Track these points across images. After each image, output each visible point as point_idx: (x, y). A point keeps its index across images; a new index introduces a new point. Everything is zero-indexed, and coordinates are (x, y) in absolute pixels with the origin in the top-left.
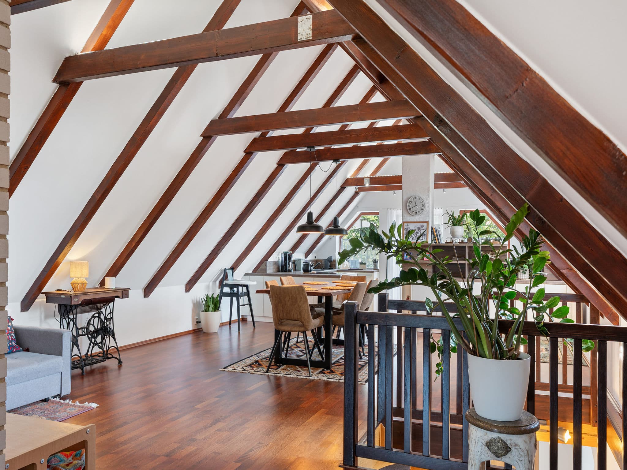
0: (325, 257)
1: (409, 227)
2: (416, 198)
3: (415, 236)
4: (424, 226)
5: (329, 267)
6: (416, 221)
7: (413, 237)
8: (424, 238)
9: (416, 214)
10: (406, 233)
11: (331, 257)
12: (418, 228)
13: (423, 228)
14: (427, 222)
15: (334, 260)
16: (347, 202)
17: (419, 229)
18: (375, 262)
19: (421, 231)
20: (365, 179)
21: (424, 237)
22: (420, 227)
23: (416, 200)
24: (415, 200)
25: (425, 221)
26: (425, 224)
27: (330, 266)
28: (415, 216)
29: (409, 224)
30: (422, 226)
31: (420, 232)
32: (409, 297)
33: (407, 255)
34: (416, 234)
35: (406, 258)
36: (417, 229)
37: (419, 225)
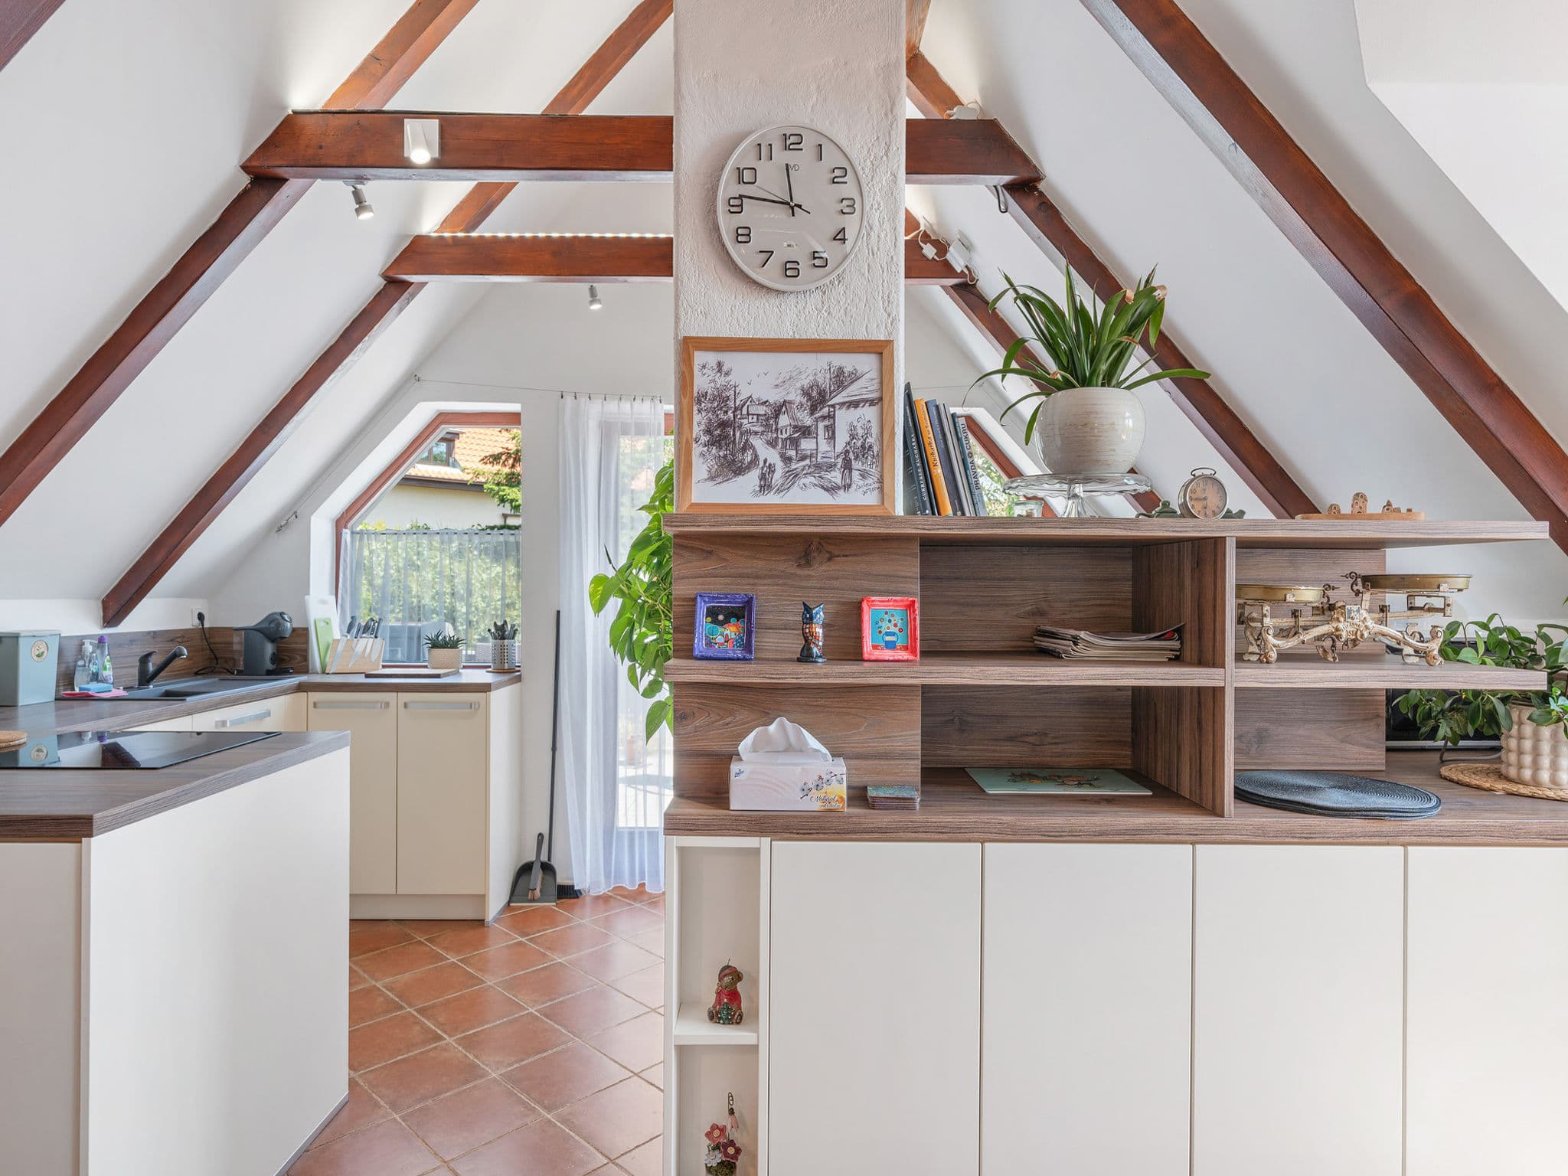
0: (251, 618)
1: (733, 379)
2: (791, 141)
3: (787, 460)
4: (855, 377)
5: (269, 666)
6: (787, 333)
7: (771, 469)
8: (856, 474)
9: (790, 270)
10: (708, 431)
11: (282, 614)
12: (806, 393)
13: (853, 391)
14: (881, 350)
15: (294, 630)
16: (341, 332)
17: (817, 399)
18: (503, 638)
19: (831, 417)
20: (409, 124)
21: (856, 465)
22: (825, 381)
23: (790, 157)
24: (781, 156)
25: (861, 335)
26: (865, 364)
27: (275, 658)
28: (778, 292)
29: (730, 359)
30: (841, 379)
31: (821, 425)
32: (737, 976)
33: (715, 621)
34: (795, 443)
35: (709, 644)
36: (796, 397)
37: (814, 368)
